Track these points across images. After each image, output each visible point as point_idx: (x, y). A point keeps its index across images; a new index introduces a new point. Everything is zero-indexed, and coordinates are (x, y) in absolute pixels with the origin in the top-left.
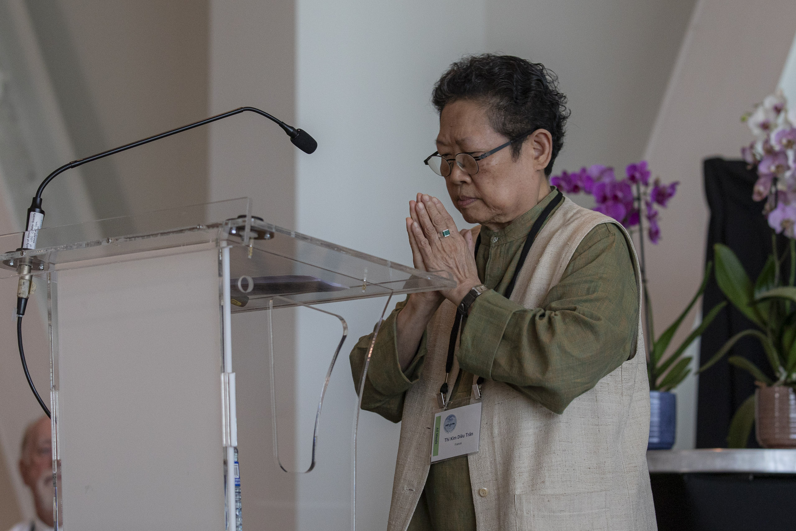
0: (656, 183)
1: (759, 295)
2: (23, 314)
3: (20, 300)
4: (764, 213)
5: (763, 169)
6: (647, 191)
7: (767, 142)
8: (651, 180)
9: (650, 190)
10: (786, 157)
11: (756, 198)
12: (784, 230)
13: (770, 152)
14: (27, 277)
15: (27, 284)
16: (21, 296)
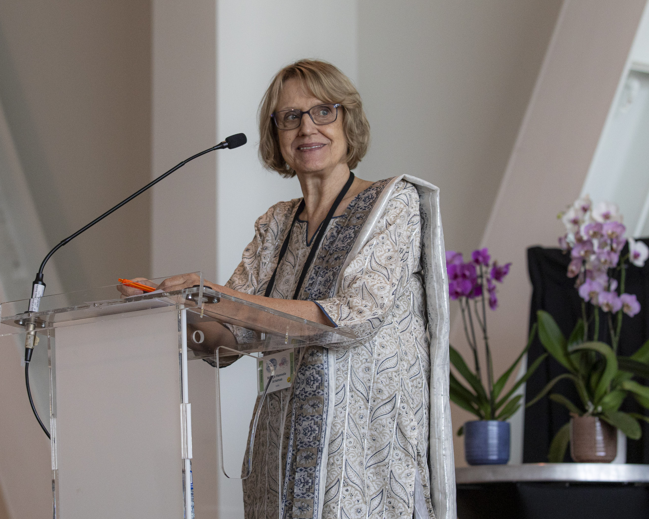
0: (495, 264)
1: (571, 348)
2: (29, 361)
3: (27, 350)
4: (576, 286)
5: (575, 254)
6: (487, 271)
7: (577, 233)
8: (491, 262)
9: (490, 269)
10: (592, 245)
11: (570, 275)
12: (591, 299)
13: (580, 240)
14: (33, 333)
15: (32, 338)
16: (28, 347)
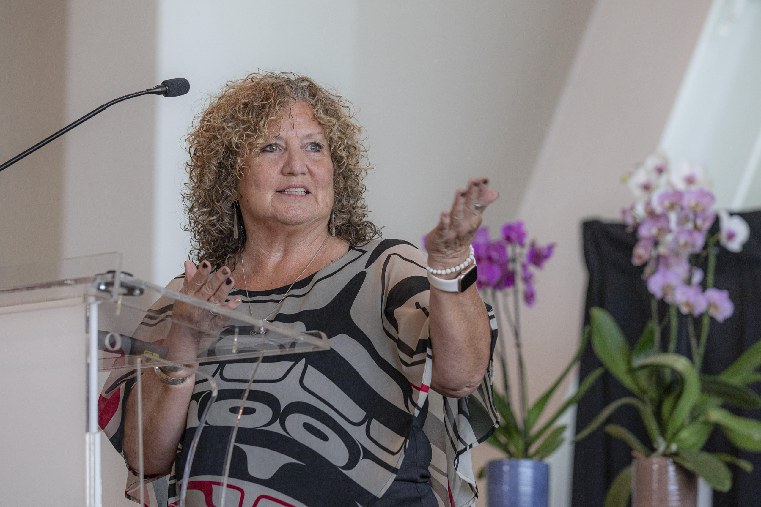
0: (533, 244)
1: (638, 362)
4: (644, 277)
5: (645, 232)
6: (522, 253)
7: (648, 204)
8: (527, 241)
9: (526, 251)
10: (668, 220)
11: (636, 262)
12: (665, 295)
13: (652, 214)
